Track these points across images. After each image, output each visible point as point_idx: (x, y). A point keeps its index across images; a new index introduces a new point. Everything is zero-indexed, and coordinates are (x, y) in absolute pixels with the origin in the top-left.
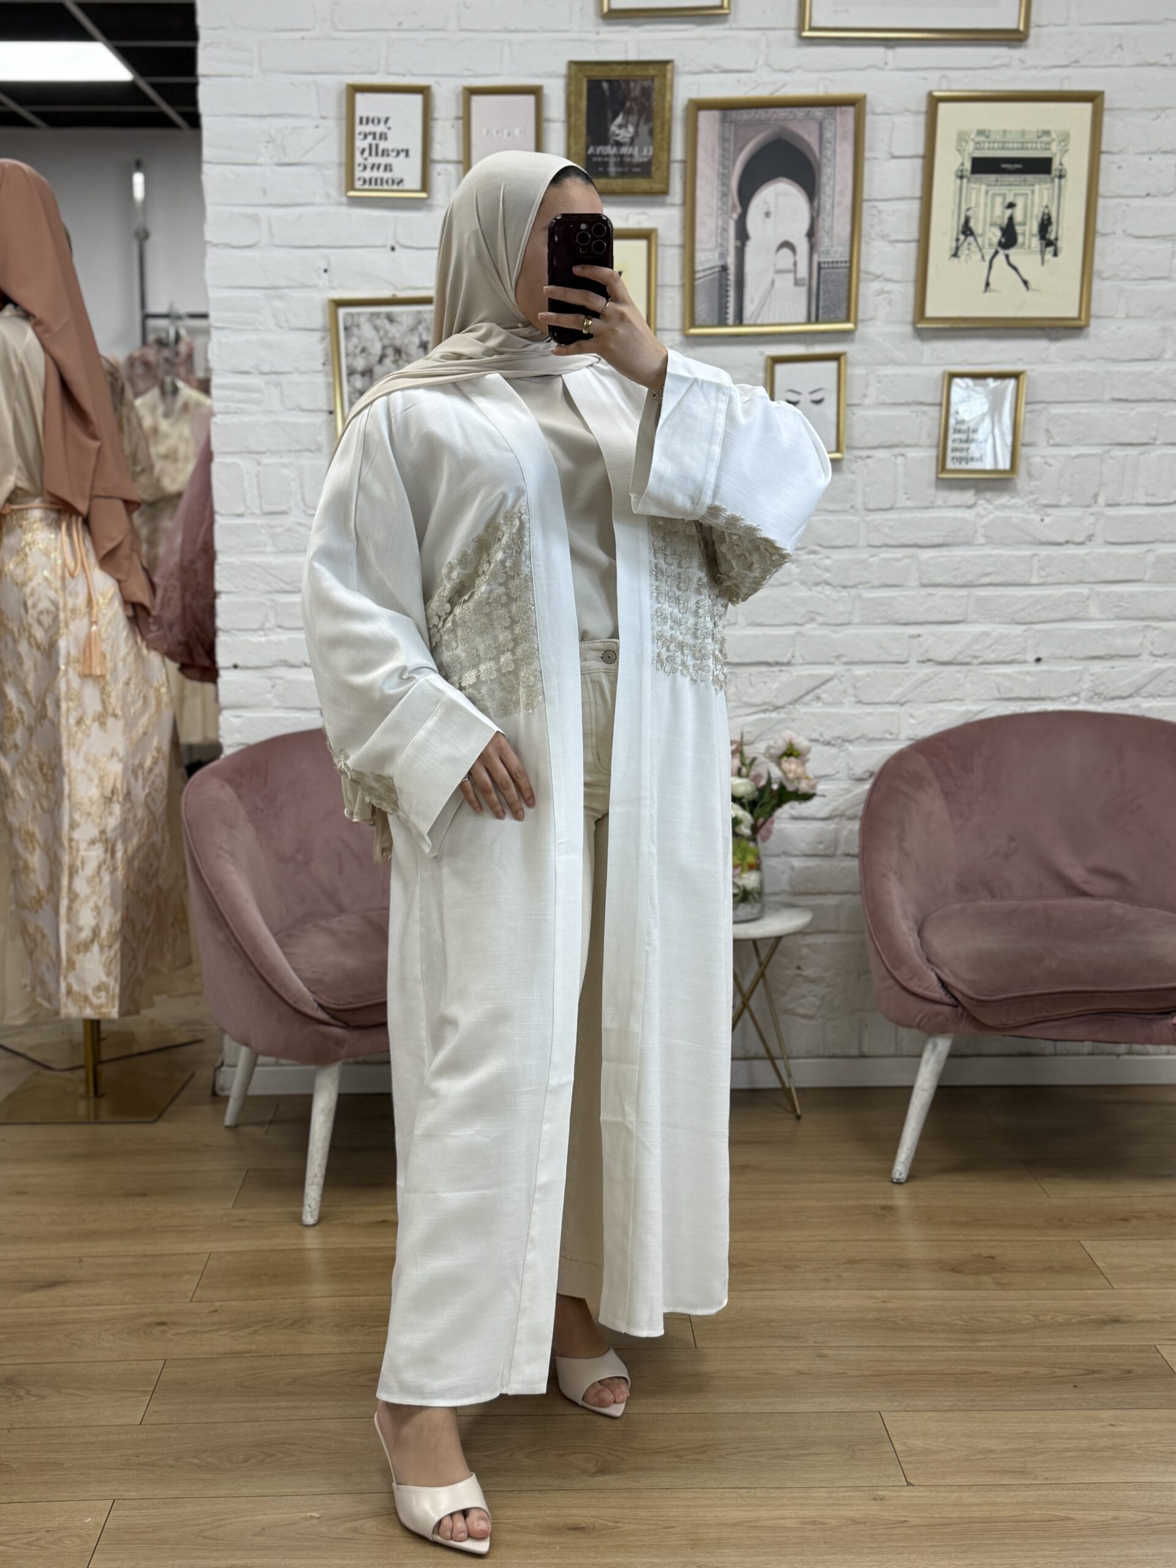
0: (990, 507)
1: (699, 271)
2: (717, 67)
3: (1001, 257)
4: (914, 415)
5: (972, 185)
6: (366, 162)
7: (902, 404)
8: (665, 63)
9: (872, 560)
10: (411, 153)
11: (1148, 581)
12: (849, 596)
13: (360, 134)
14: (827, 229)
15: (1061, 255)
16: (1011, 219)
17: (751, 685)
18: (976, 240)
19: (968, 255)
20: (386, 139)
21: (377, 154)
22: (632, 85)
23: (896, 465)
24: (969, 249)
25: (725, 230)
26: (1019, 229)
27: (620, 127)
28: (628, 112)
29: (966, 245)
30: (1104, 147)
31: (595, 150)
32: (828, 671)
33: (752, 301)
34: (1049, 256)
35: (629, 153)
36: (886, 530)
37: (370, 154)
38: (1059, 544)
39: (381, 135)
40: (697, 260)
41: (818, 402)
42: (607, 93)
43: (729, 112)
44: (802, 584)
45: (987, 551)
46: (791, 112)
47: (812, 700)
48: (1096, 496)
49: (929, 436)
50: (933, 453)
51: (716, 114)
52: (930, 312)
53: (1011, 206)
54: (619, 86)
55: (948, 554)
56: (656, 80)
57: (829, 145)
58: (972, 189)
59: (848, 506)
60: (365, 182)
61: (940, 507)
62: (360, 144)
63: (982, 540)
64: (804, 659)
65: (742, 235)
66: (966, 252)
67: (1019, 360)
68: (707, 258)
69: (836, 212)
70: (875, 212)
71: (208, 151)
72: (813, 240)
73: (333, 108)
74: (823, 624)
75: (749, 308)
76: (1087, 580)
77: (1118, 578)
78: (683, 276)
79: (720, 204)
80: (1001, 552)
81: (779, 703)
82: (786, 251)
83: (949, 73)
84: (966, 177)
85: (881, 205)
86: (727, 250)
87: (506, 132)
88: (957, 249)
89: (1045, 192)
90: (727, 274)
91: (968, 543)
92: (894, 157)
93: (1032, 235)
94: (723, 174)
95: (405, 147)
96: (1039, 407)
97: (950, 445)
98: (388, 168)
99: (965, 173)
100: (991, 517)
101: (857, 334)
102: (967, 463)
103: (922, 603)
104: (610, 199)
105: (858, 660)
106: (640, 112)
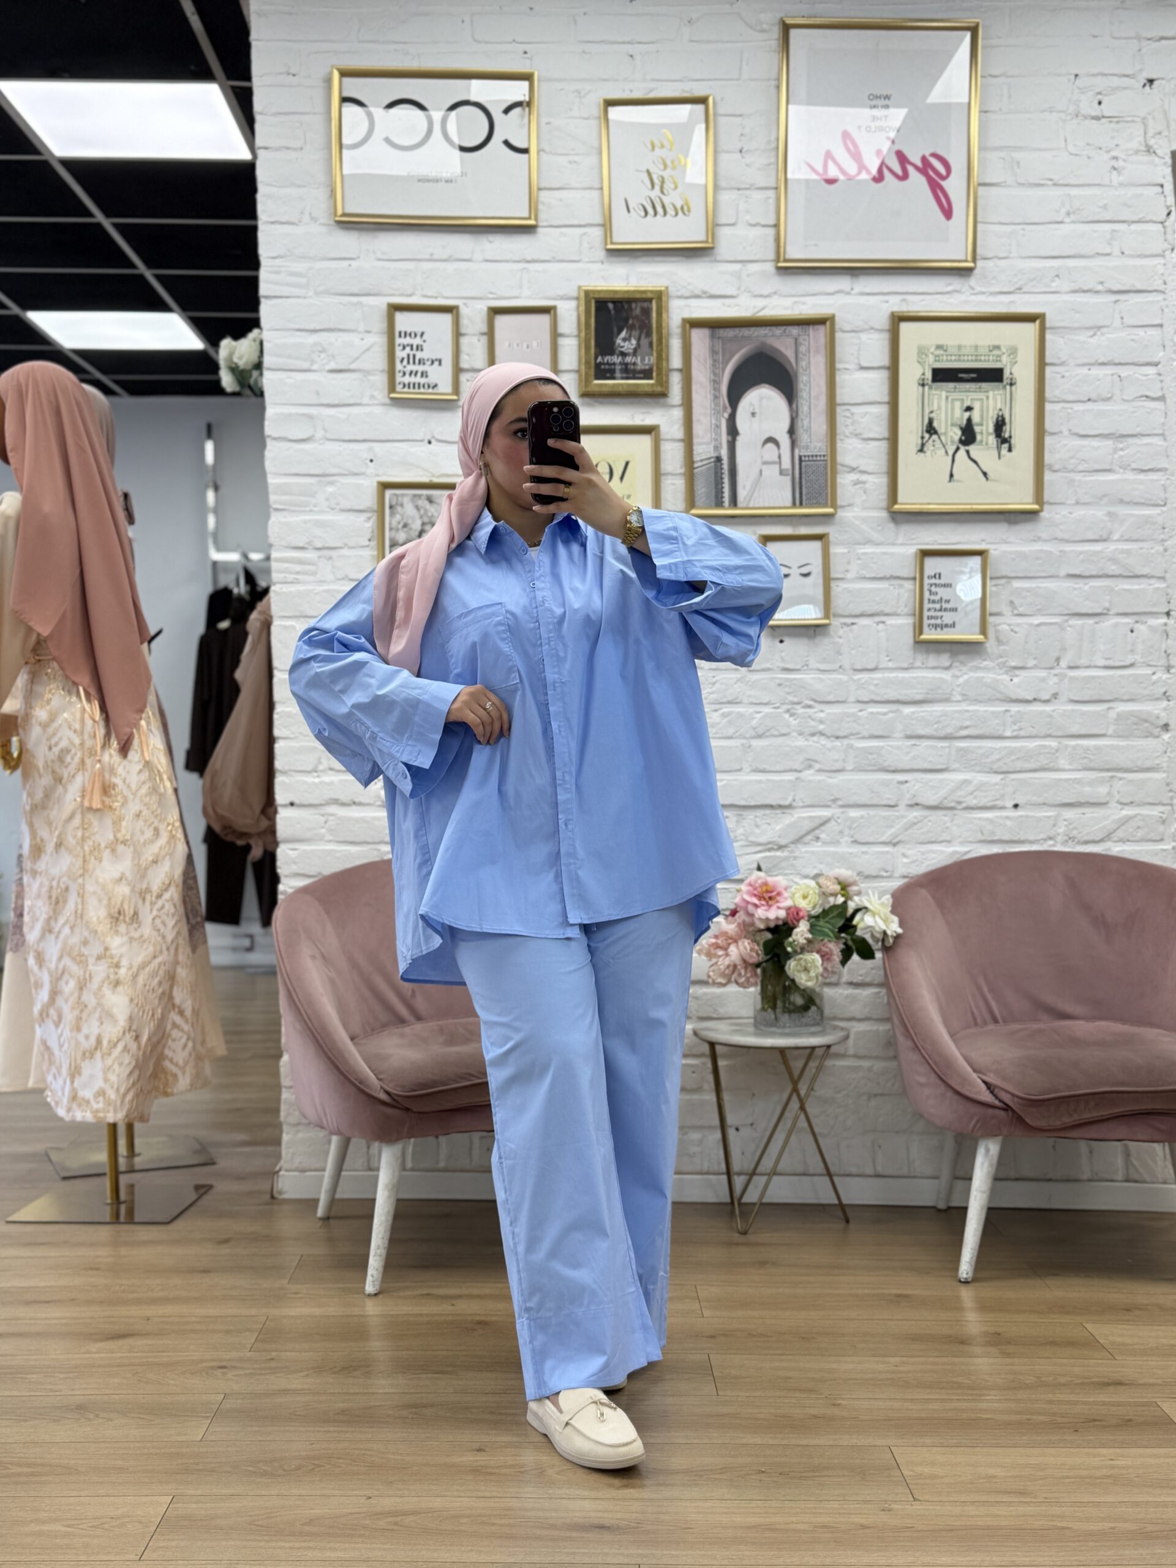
0: (964, 669)
1: (697, 462)
2: (705, 293)
3: (962, 452)
4: (891, 588)
5: (934, 392)
6: (405, 370)
7: (881, 579)
8: (661, 291)
9: (860, 713)
10: (443, 362)
11: (1111, 736)
12: (842, 746)
13: (399, 346)
14: (805, 428)
15: (1015, 451)
16: (969, 420)
17: (757, 826)
18: (939, 437)
20: (422, 350)
21: (414, 363)
22: (635, 307)
23: (878, 631)
24: (933, 446)
25: (718, 427)
26: (977, 429)
27: (624, 340)
28: (631, 328)
29: (930, 442)
30: (1048, 360)
31: (603, 359)
32: (826, 813)
33: (744, 487)
34: (1004, 451)
35: (633, 361)
36: (872, 688)
37: (408, 362)
38: (1027, 702)
39: (418, 347)
40: (695, 452)
41: (806, 574)
42: (613, 311)
43: (720, 330)
44: (799, 734)
45: (964, 706)
46: (770, 330)
47: (811, 840)
48: (1058, 660)
49: (906, 606)
50: (910, 620)
51: (706, 331)
52: (902, 498)
53: (969, 409)
54: (623, 308)
55: (930, 709)
57: (804, 357)
58: (935, 394)
59: (837, 666)
60: (404, 386)
61: (919, 668)
62: (400, 354)
63: (959, 698)
64: (804, 802)
65: (733, 432)
67: (983, 540)
68: (703, 451)
69: (815, 413)
70: (848, 414)
71: (268, 359)
73: (377, 324)
74: (820, 770)
75: (742, 494)
76: (1054, 734)
77: (1083, 732)
78: (683, 465)
79: (713, 405)
80: (977, 708)
81: (783, 842)
82: (770, 445)
83: (909, 298)
84: (928, 384)
85: (854, 409)
86: (721, 444)
87: (525, 346)
88: (923, 445)
89: (999, 397)
90: (721, 464)
91: (947, 700)
92: (863, 368)
93: (989, 434)
94: (714, 381)
95: (439, 357)
96: (1003, 581)
97: (926, 614)
98: (424, 374)
99: (926, 382)
100: (966, 677)
101: (837, 516)
102: (942, 628)
103: (908, 753)
104: (617, 400)
105: (851, 802)
106: (641, 329)
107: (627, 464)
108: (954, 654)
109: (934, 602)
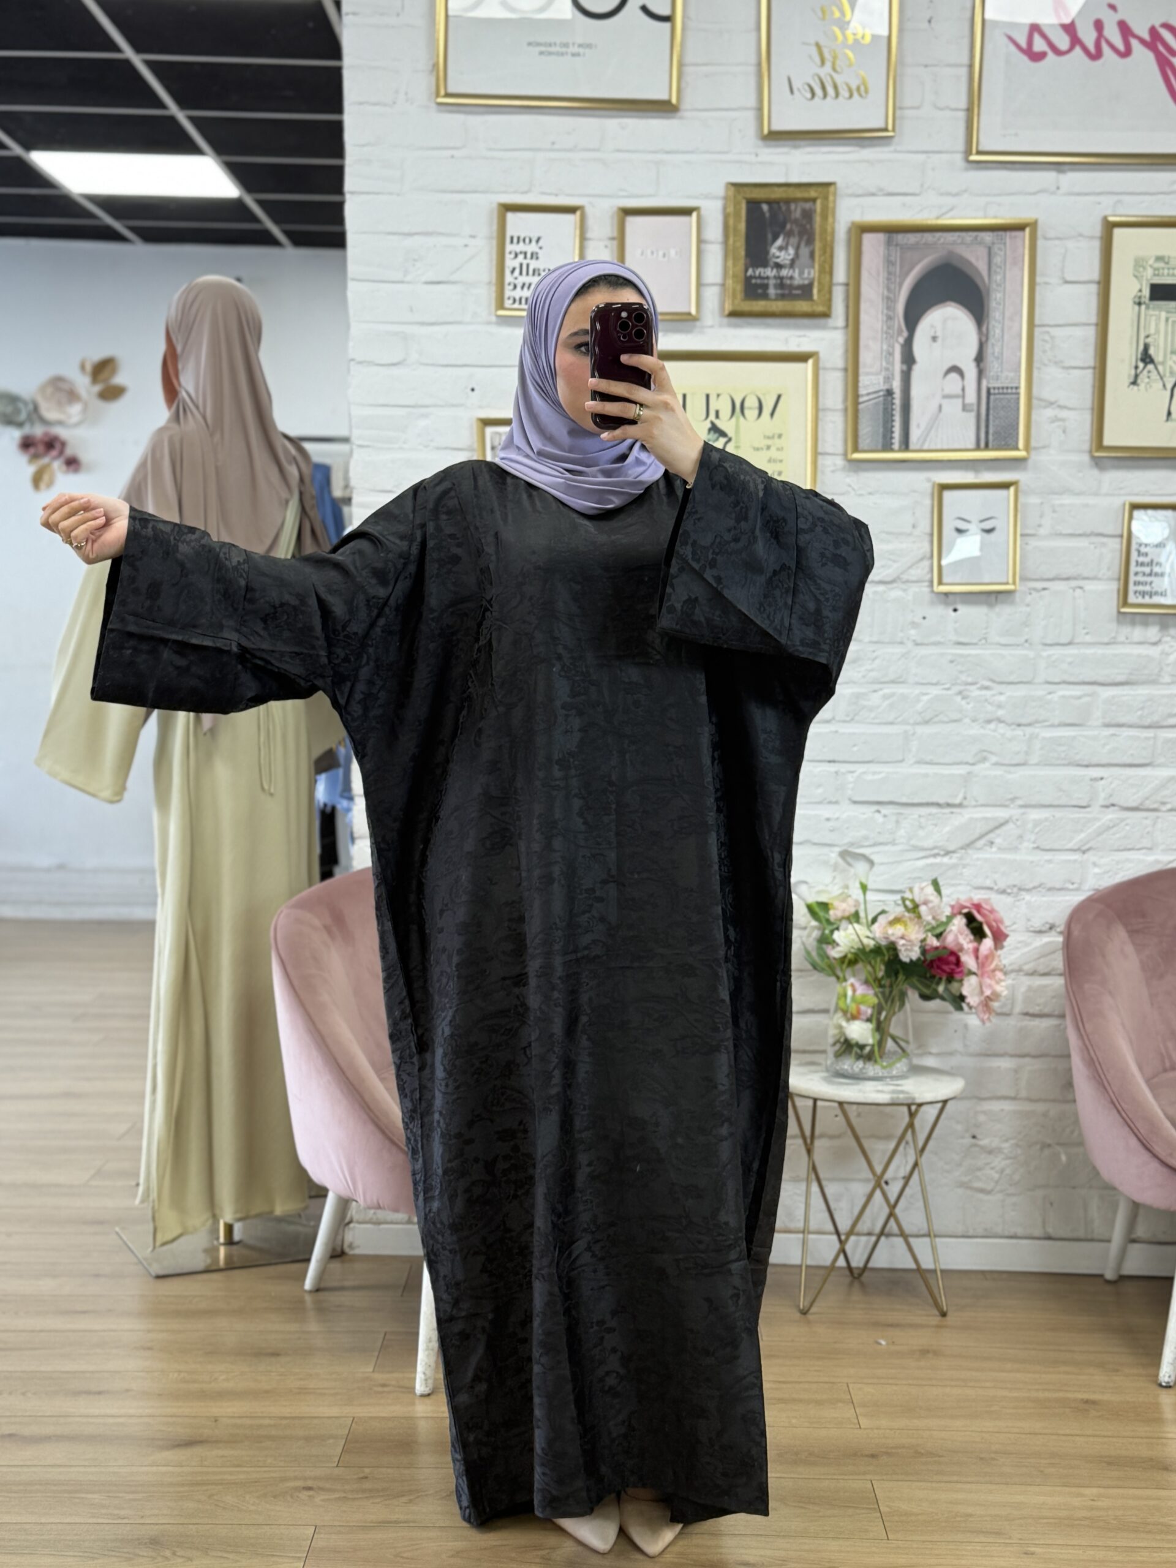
1: (863, 396)
2: (881, 190)
4: (1092, 547)
5: (1151, 312)
6: (516, 282)
7: (1080, 535)
8: (828, 185)
9: (1049, 697)
12: (1024, 735)
13: (510, 253)
14: (996, 354)
17: (921, 827)
18: (1156, 368)
19: (1148, 383)
20: (537, 258)
21: (527, 274)
22: (793, 206)
23: (1074, 598)
24: (1149, 377)
25: (891, 354)
27: (780, 249)
28: (789, 234)
29: (1145, 372)
31: (754, 272)
32: (1001, 814)
33: (918, 426)
35: (790, 274)
36: (1065, 666)
37: (521, 273)
39: (532, 255)
40: (861, 384)
41: (989, 531)
42: (767, 215)
43: (894, 235)
44: (974, 721)
45: (1173, 690)
46: (959, 236)
47: (985, 845)
49: (1109, 569)
50: (1114, 586)
51: (881, 237)
52: (1108, 441)
54: (780, 208)
55: (1132, 692)
56: (819, 202)
57: (998, 270)
58: (1151, 316)
59: (1022, 640)
60: (515, 301)
61: (1123, 643)
62: (510, 263)
63: (1167, 679)
64: (977, 801)
65: (909, 359)
66: (1147, 380)
68: (871, 382)
69: (1006, 337)
70: (1044, 337)
71: (352, 268)
72: (982, 365)
73: (485, 228)
74: (996, 764)
75: (915, 434)
78: (845, 399)
79: (885, 328)
81: (951, 848)
82: (954, 376)
83: (1124, 198)
84: (1145, 303)
85: (1055, 331)
86: (893, 375)
87: (661, 253)
88: (1136, 376)
90: (893, 398)
91: (1153, 682)
92: (1067, 282)
94: (888, 298)
97: (1132, 578)
99: (1143, 300)
101: (1030, 462)
102: (1151, 597)
103: (1104, 745)
104: (770, 321)
105: (1033, 803)
106: (801, 234)
107: (779, 397)
108: (1164, 627)
109: (1142, 564)
